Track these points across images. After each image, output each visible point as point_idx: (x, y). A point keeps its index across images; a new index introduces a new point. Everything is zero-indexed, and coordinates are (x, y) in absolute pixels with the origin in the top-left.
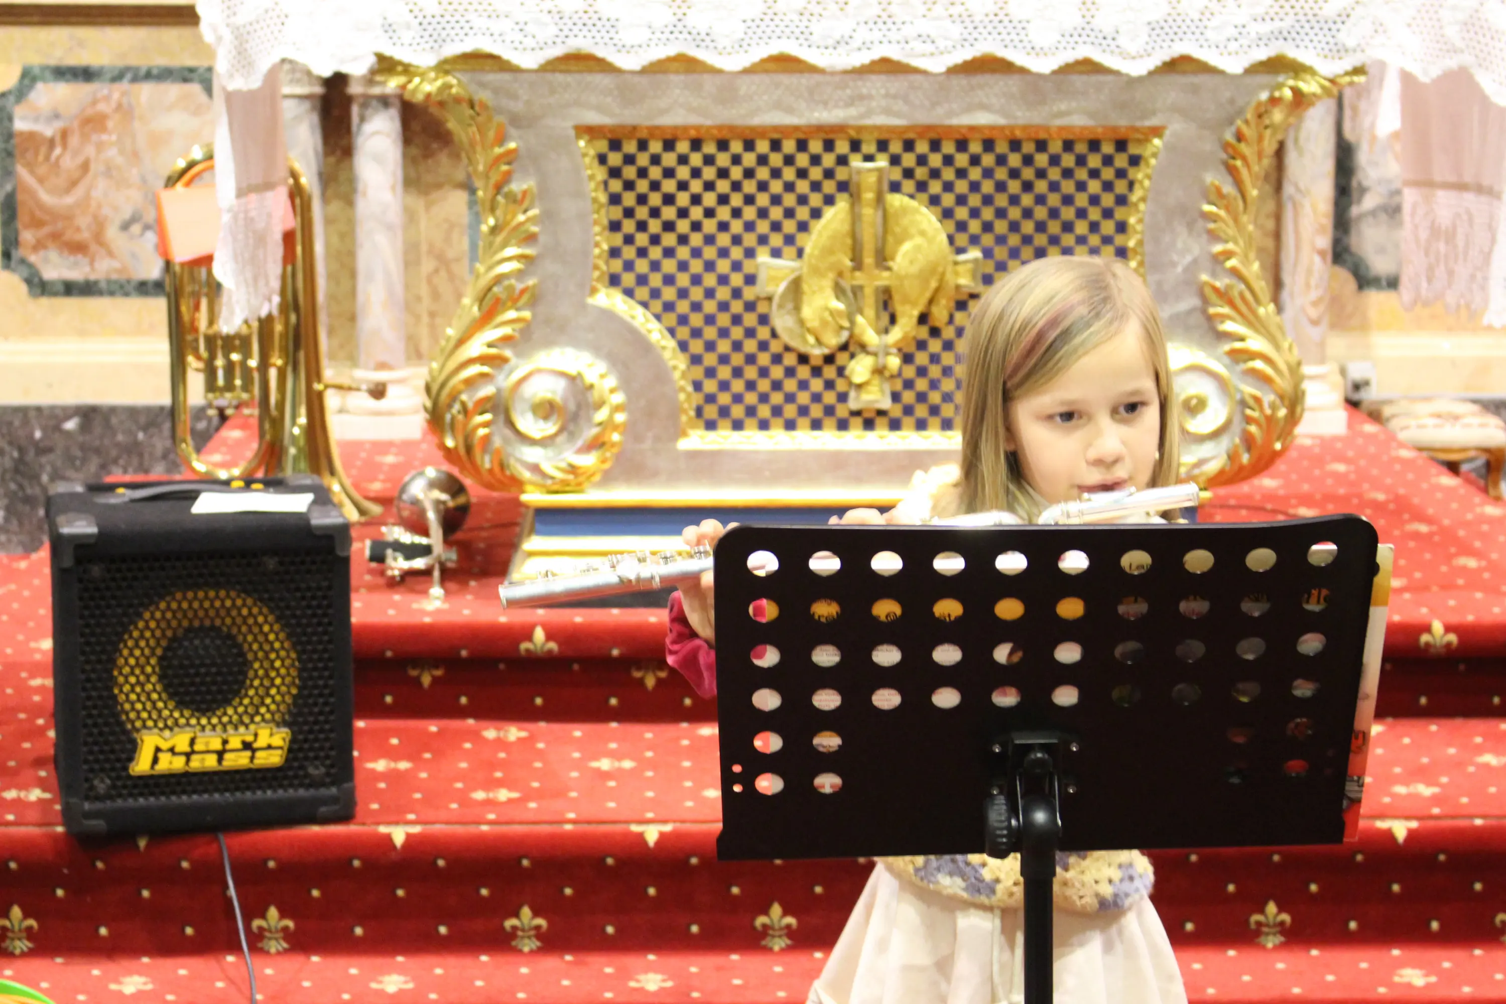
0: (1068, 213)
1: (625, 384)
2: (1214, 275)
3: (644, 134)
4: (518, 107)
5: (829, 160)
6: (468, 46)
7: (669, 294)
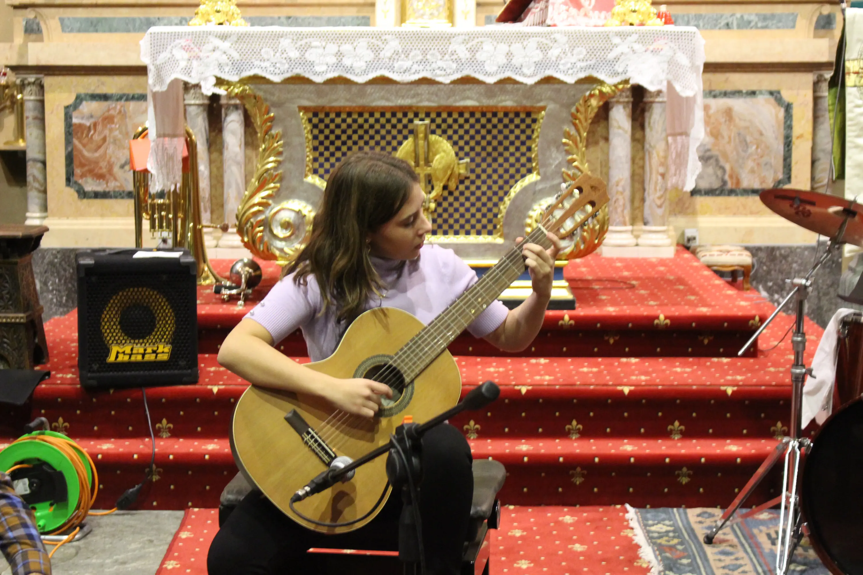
0: (506, 143)
2: (568, 168)
3: (327, 110)
4: (275, 99)
5: (405, 121)
6: (251, 73)
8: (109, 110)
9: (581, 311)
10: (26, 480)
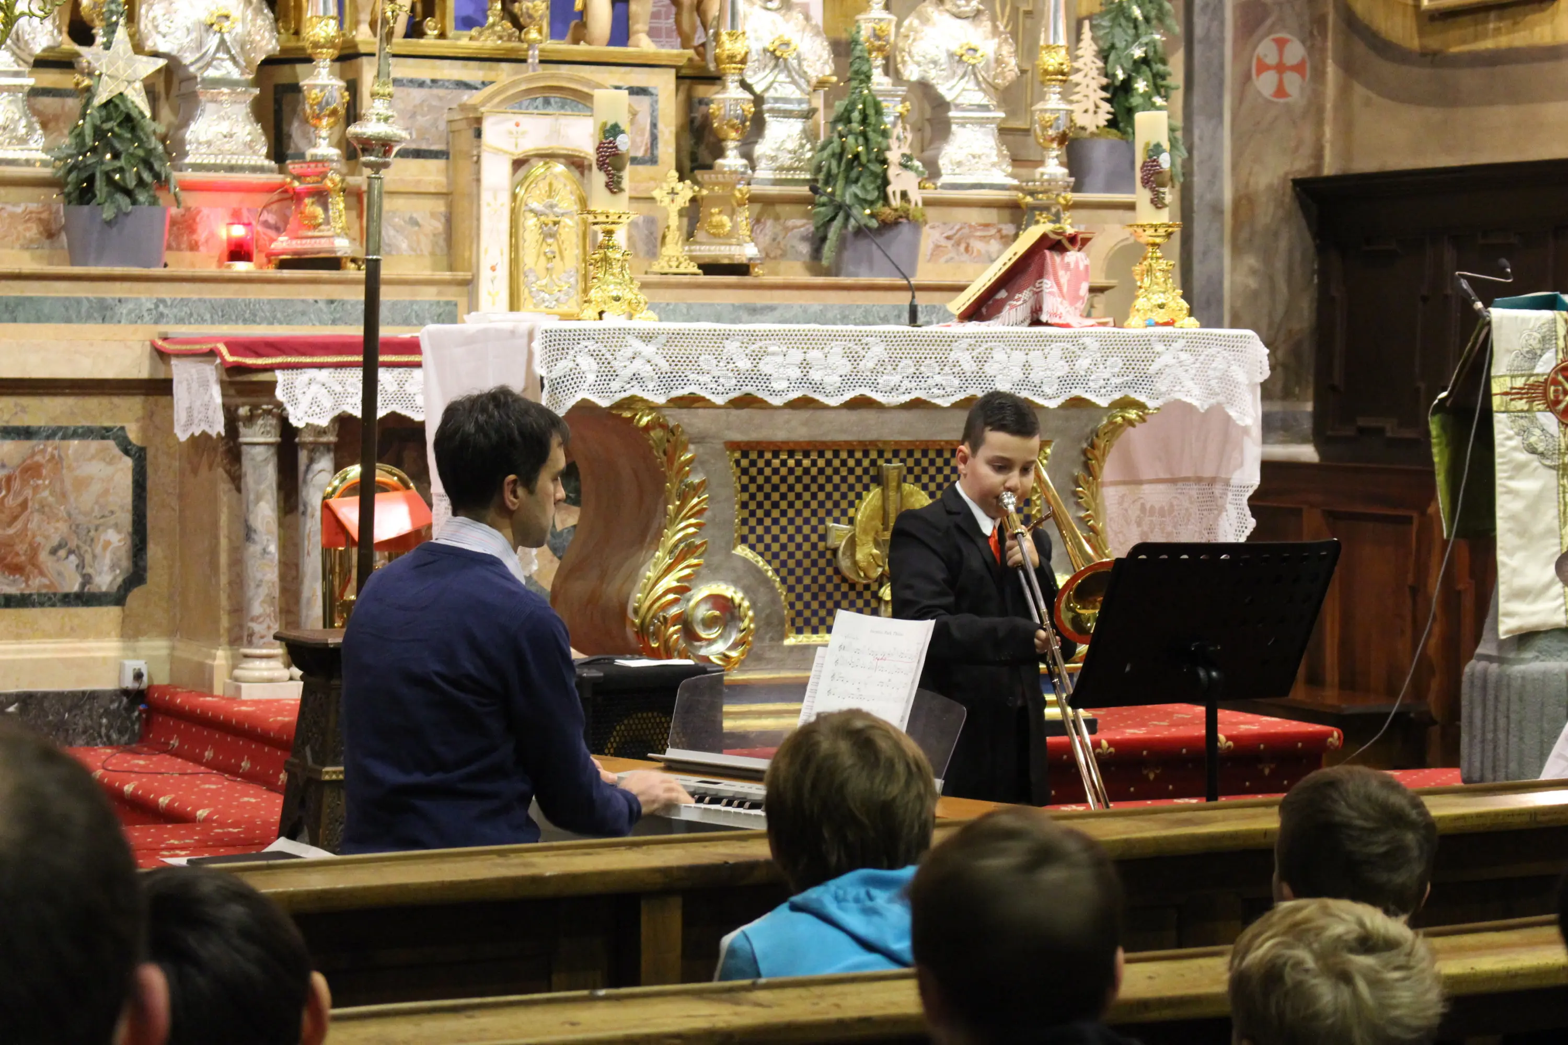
1: (754, 605)
3: (762, 447)
4: (693, 431)
5: (866, 463)
8: (33, 454)
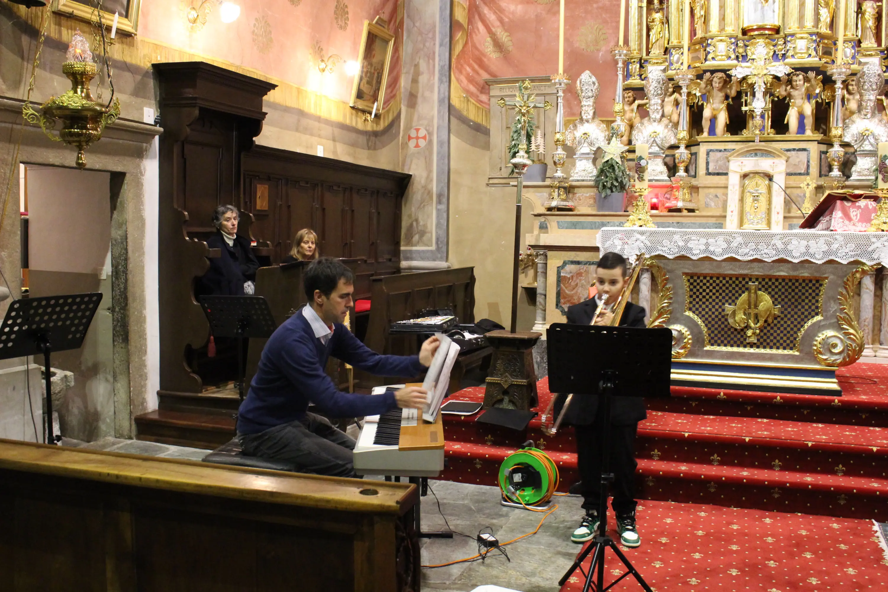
0: (803, 297)
1: (691, 333)
2: (841, 313)
3: (699, 275)
4: (669, 268)
5: (743, 283)
6: (657, 253)
7: (703, 313)
8: (580, 269)
9: (845, 398)
10: (520, 474)
